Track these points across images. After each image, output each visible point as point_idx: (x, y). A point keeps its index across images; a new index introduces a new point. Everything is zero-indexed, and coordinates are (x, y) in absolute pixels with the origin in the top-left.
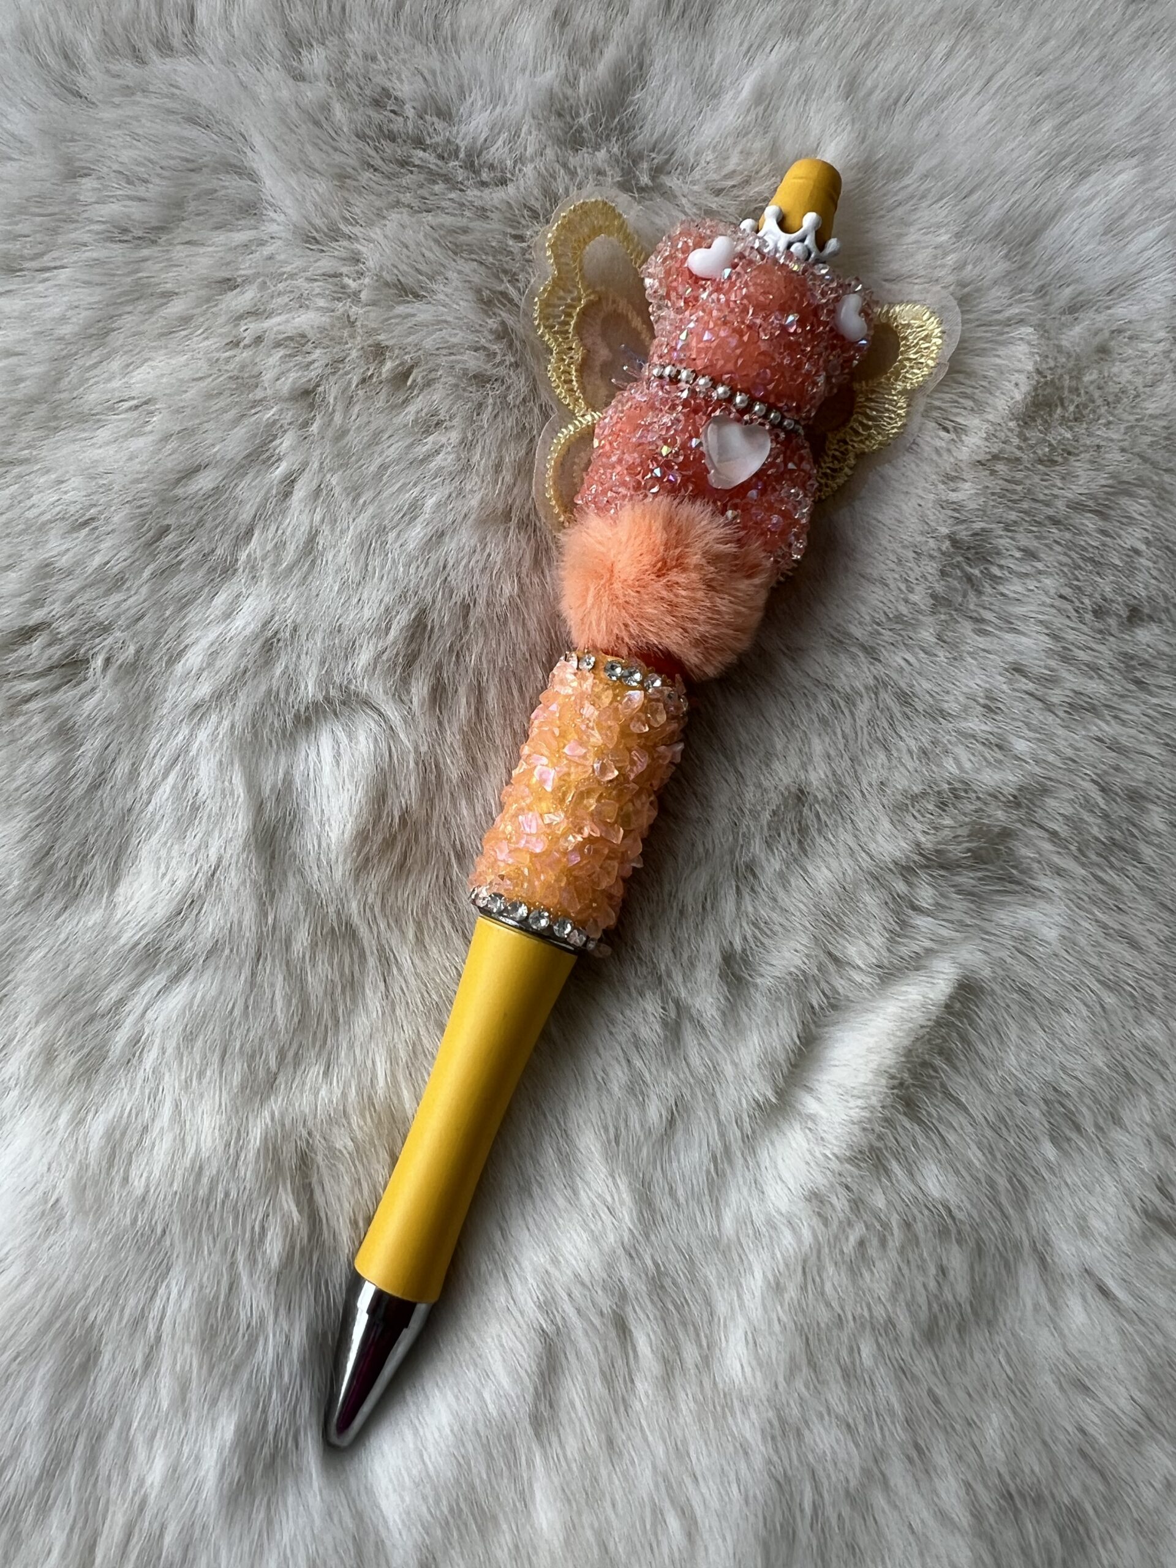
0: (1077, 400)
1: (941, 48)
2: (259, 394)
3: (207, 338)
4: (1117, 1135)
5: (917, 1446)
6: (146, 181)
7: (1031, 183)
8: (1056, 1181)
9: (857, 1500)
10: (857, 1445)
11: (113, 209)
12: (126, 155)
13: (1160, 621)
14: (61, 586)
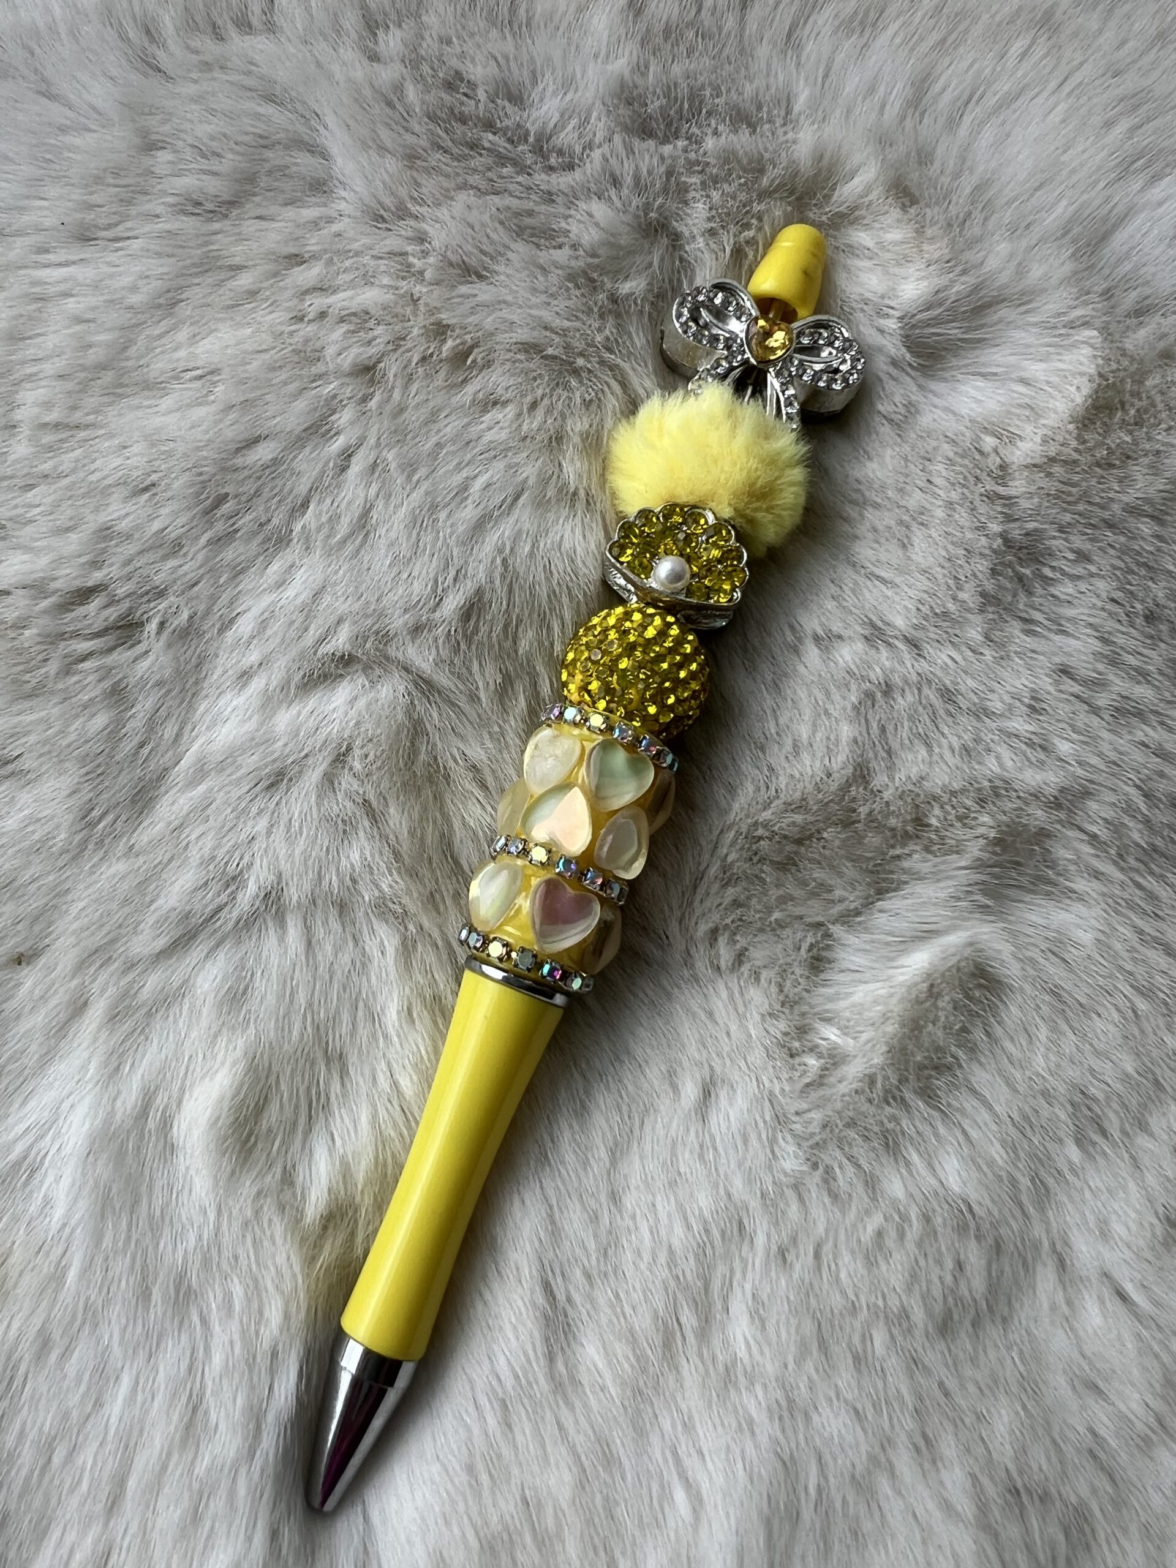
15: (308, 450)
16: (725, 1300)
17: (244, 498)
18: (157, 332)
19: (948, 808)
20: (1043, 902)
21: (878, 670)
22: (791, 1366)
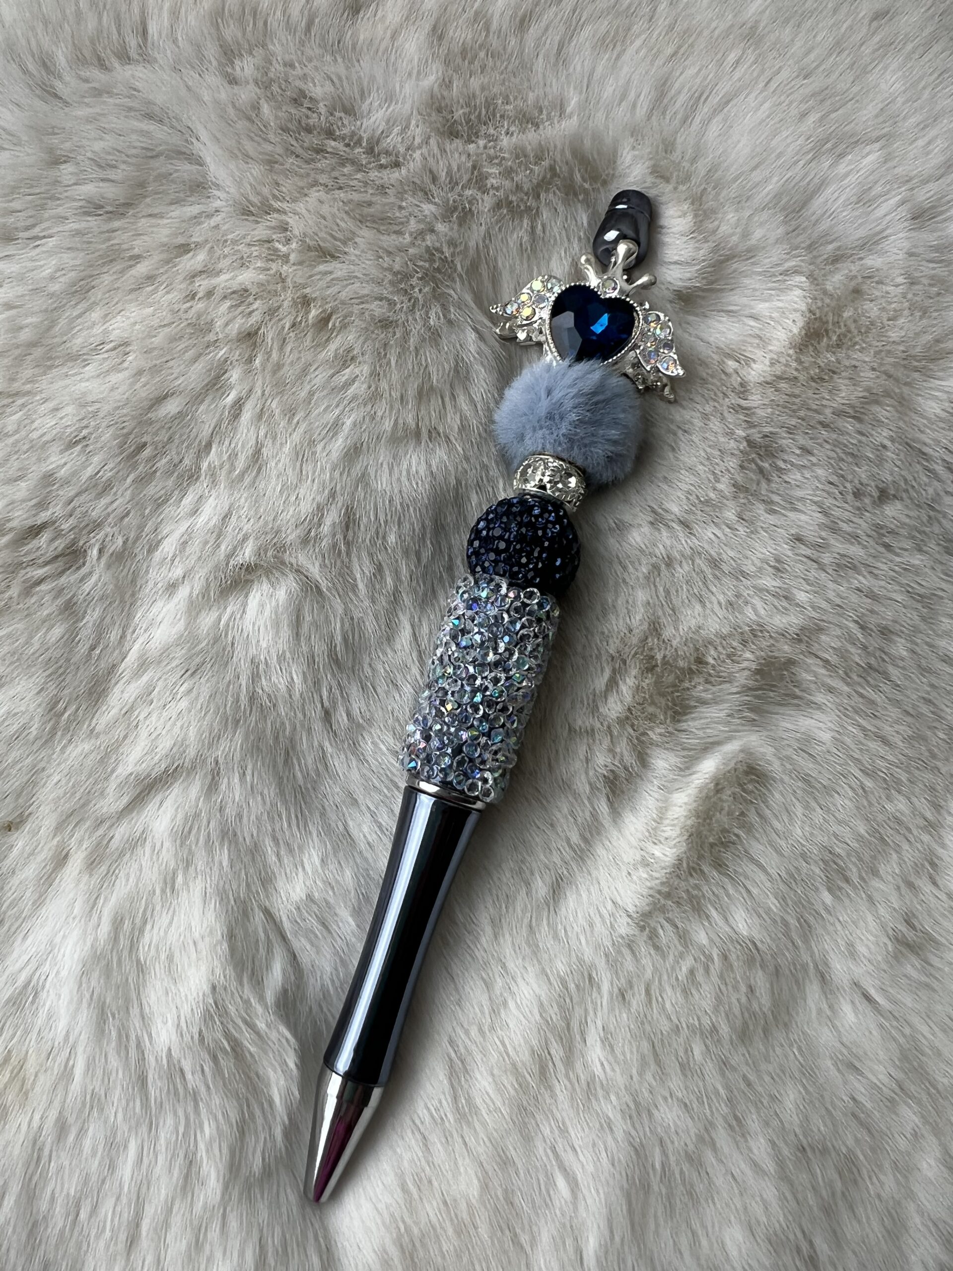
0: (838, 331)
1: (732, 57)
2: (212, 337)
3: (168, 293)
4: (876, 883)
5: (736, 1118)
6: (115, 167)
7: (802, 163)
8: (831, 920)
9: (694, 1160)
10: (692, 1118)
11: (89, 189)
12: (98, 146)
13: (902, 499)
14: (61, 493)
15: (206, 402)
16: (583, 1034)
17: (160, 445)
18: (75, 314)
19: (720, 649)
20: (792, 712)
21: (661, 547)
22: (636, 1077)
